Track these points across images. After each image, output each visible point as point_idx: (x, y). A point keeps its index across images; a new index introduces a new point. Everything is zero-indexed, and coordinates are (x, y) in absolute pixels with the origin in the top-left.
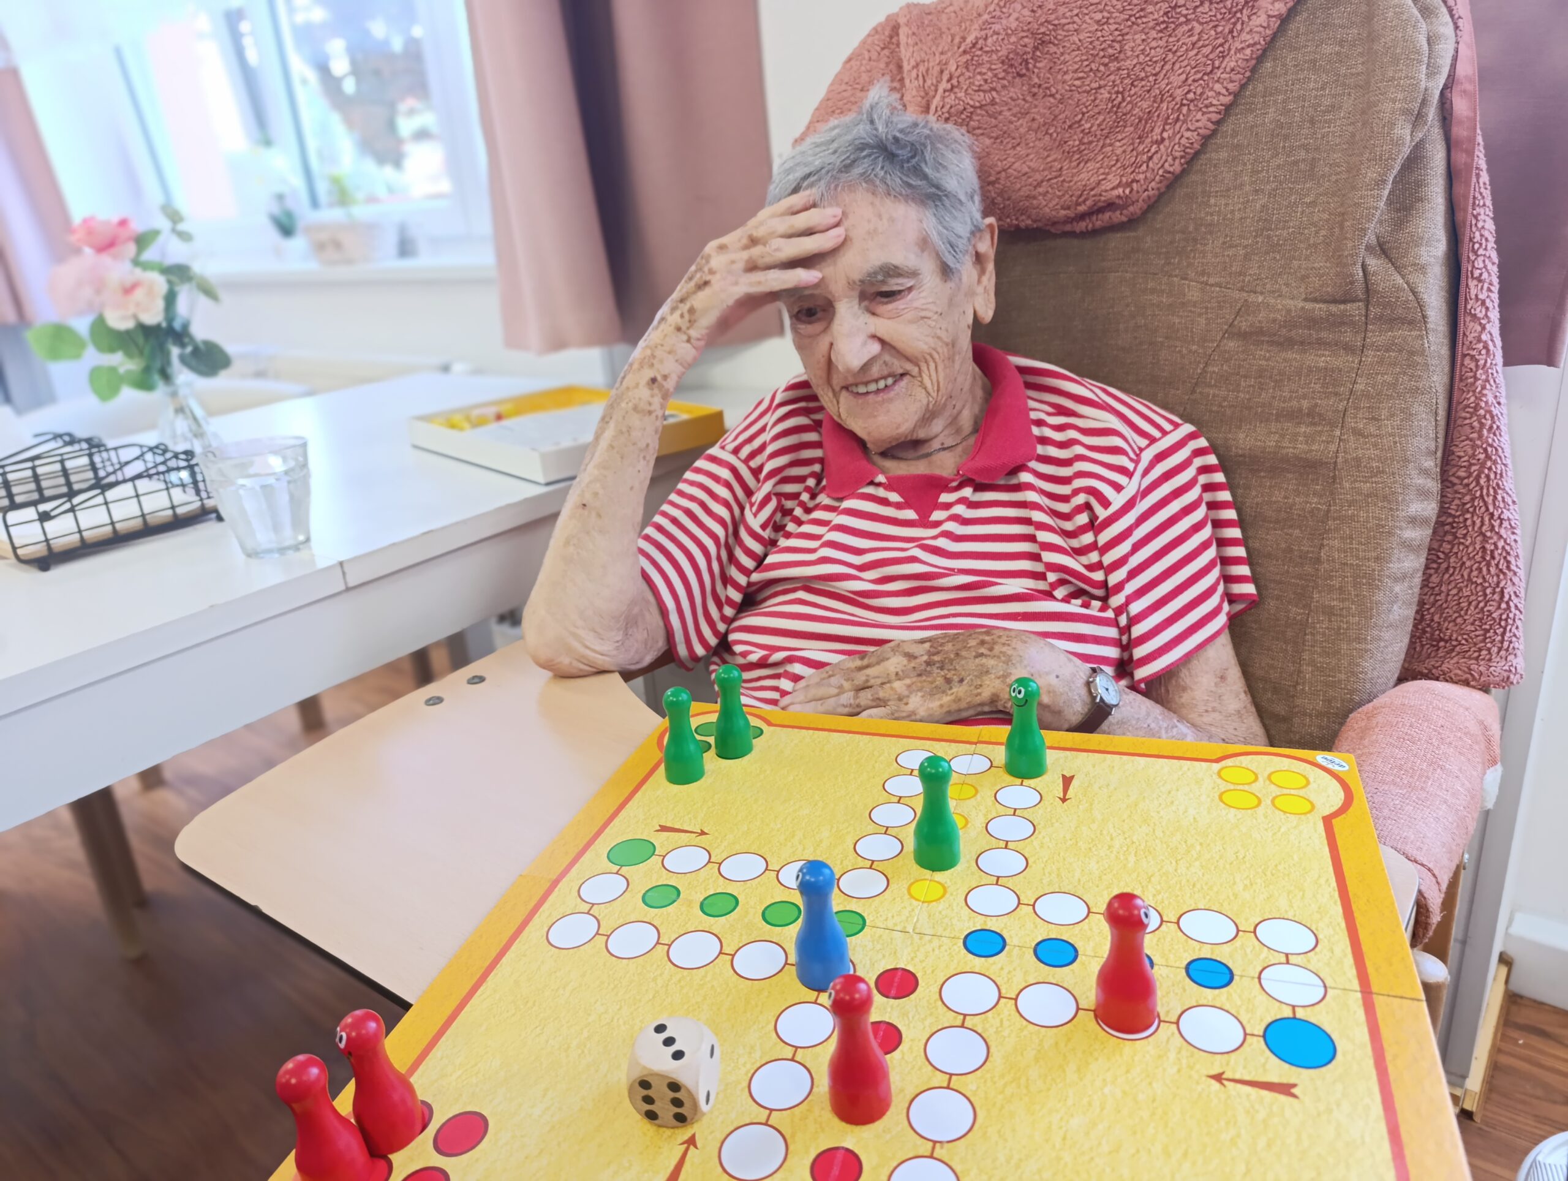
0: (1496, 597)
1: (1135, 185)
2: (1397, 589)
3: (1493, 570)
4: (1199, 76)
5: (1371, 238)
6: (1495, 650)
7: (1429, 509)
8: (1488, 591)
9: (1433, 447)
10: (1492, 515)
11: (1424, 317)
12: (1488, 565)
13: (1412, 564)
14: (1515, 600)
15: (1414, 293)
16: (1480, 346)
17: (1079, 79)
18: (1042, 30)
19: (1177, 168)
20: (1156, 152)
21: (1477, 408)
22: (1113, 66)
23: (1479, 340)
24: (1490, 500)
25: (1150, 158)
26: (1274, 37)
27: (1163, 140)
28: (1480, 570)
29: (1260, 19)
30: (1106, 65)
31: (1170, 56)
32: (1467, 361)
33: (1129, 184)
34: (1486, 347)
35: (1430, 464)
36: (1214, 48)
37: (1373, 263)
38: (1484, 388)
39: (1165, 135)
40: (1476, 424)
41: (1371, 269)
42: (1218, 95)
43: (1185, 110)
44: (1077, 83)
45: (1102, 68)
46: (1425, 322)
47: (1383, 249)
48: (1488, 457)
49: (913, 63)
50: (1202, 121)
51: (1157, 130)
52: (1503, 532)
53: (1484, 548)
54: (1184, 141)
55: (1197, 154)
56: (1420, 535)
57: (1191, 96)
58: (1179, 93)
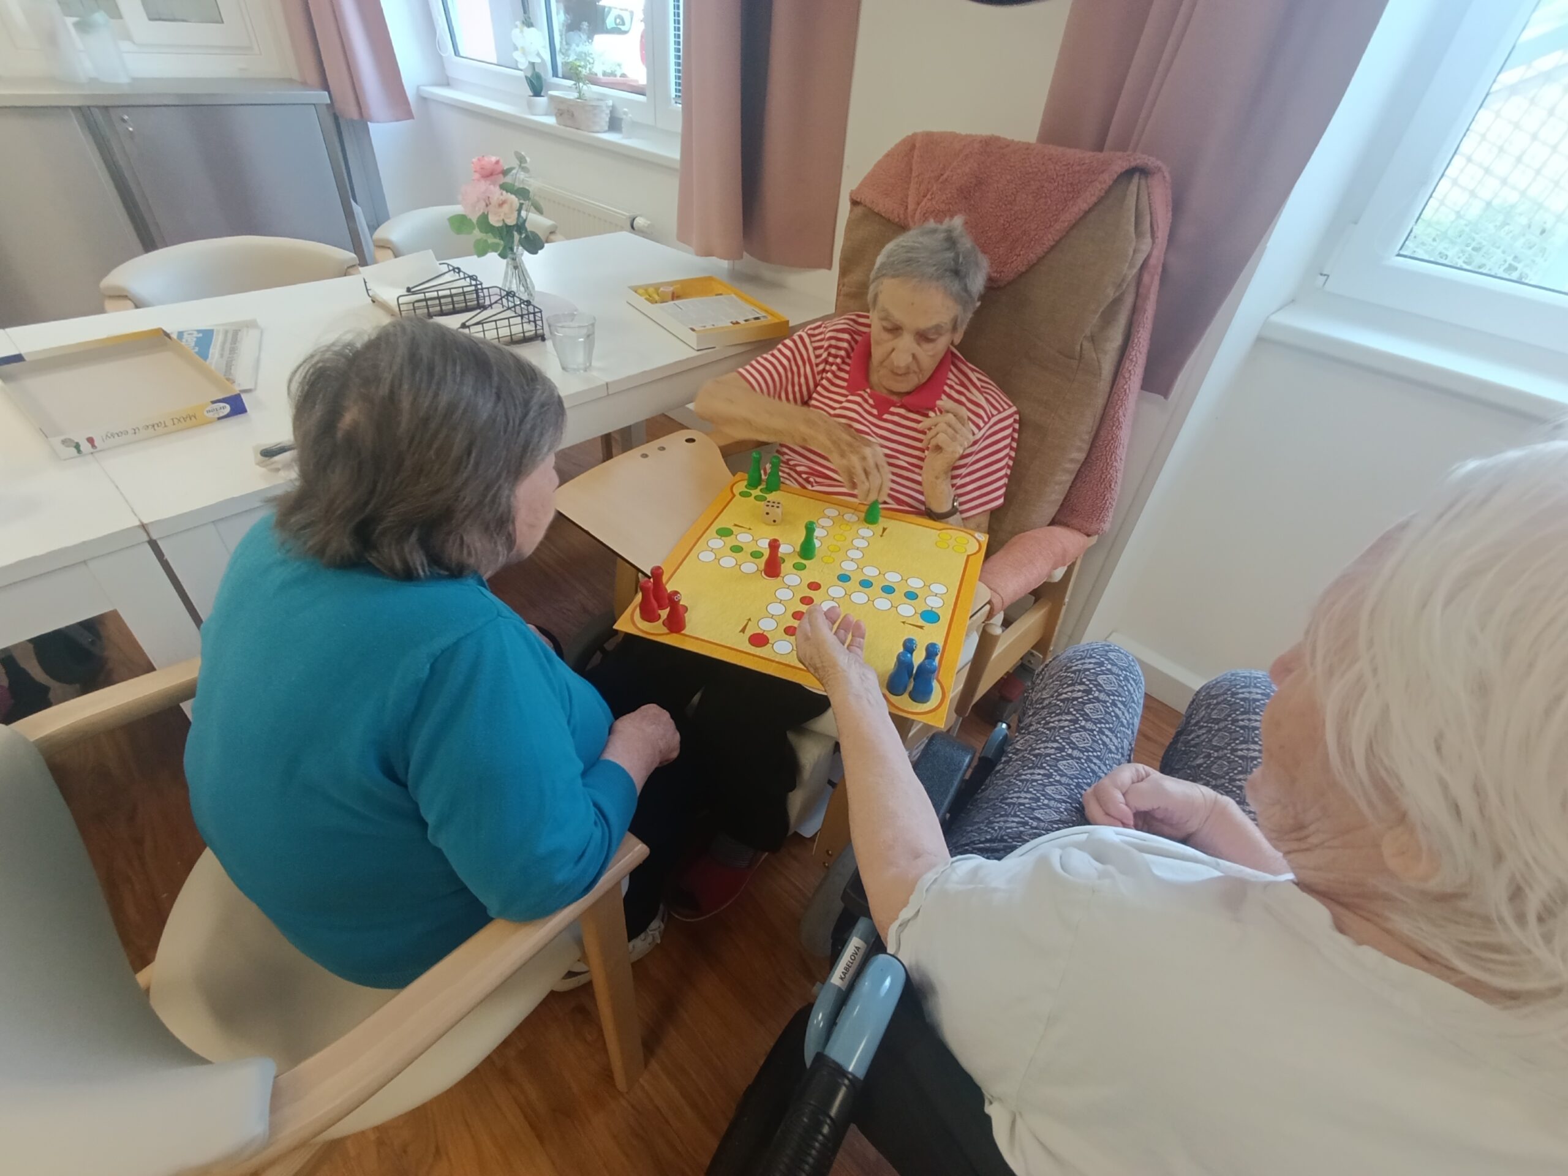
0: (1102, 498)
1: (1002, 274)
2: (1057, 487)
3: (1103, 486)
4: (1043, 228)
5: (1088, 332)
6: (1095, 519)
7: (1081, 456)
8: (1099, 494)
9: (1090, 430)
10: (1108, 464)
11: (1100, 373)
12: (1101, 484)
13: (1068, 478)
14: (1110, 500)
15: (1099, 362)
16: (1123, 390)
17: (992, 208)
18: (981, 176)
19: (1023, 269)
20: (1016, 260)
21: (1114, 417)
22: (1009, 206)
23: (1123, 388)
24: (1109, 457)
25: (1012, 262)
26: (1081, 219)
27: (1020, 255)
28: (1097, 485)
29: (1076, 209)
30: (1006, 205)
31: (1034, 212)
32: (1116, 395)
33: (1000, 272)
34: (1125, 391)
35: (1086, 437)
36: (1053, 216)
37: (1086, 344)
38: (1119, 409)
39: (1021, 253)
40: (1111, 424)
41: (1084, 347)
42: (1049, 239)
43: (1033, 243)
44: (991, 210)
45: (1004, 206)
46: (1100, 376)
47: (1092, 339)
48: (1113, 439)
49: (917, 174)
50: (1039, 250)
51: (1019, 249)
52: (1111, 471)
53: (1101, 477)
54: (1029, 258)
55: (1034, 264)
56: (1075, 467)
57: (1037, 237)
58: (1033, 233)
